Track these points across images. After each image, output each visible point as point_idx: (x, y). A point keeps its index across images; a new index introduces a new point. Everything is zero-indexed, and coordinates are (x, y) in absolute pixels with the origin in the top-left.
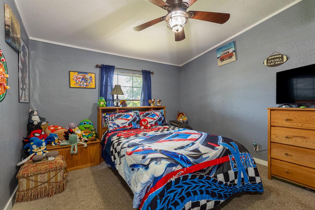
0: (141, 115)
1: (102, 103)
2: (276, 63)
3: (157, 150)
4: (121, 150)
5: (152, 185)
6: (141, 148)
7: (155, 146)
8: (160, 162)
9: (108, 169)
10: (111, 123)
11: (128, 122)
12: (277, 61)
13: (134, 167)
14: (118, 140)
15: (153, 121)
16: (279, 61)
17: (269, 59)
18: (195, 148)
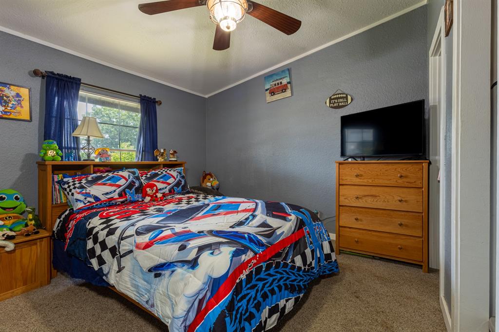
0: (142, 176)
1: (50, 153)
2: (340, 104)
3: (202, 232)
4: (119, 243)
5: (209, 294)
6: (168, 232)
7: (193, 226)
8: (219, 250)
9: (77, 287)
10: (79, 193)
11: (118, 191)
12: (341, 102)
13: (158, 270)
14: (105, 225)
15: (166, 188)
16: (343, 102)
17: (332, 98)
18: (262, 222)
